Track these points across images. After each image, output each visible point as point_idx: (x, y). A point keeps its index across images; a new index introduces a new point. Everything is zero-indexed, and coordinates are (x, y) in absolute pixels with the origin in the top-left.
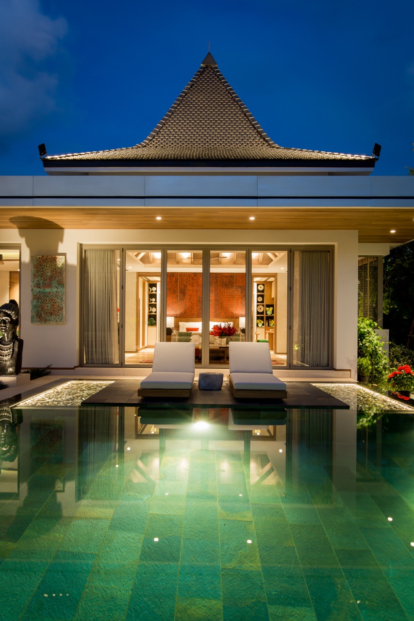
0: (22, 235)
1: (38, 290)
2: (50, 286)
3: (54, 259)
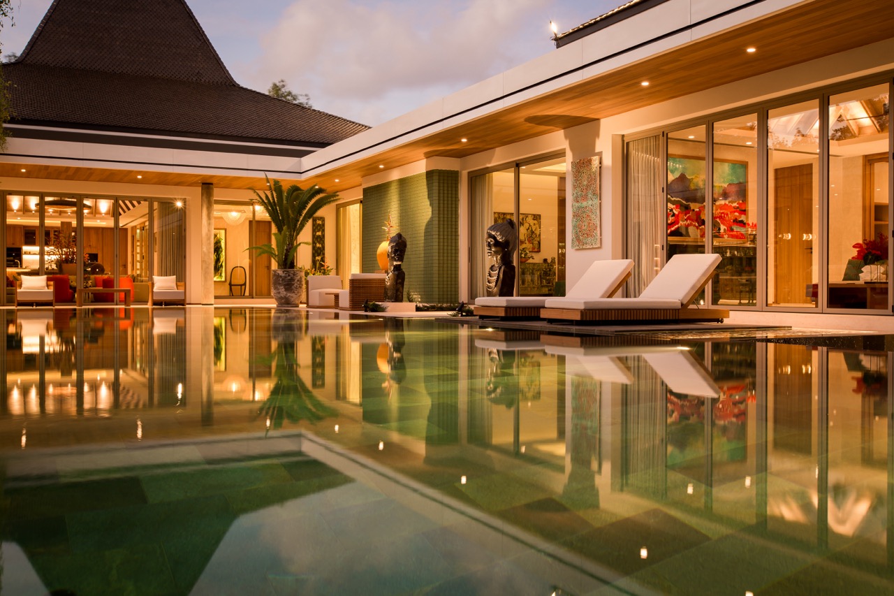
0: (566, 137)
1: (577, 204)
2: (586, 198)
3: (590, 161)
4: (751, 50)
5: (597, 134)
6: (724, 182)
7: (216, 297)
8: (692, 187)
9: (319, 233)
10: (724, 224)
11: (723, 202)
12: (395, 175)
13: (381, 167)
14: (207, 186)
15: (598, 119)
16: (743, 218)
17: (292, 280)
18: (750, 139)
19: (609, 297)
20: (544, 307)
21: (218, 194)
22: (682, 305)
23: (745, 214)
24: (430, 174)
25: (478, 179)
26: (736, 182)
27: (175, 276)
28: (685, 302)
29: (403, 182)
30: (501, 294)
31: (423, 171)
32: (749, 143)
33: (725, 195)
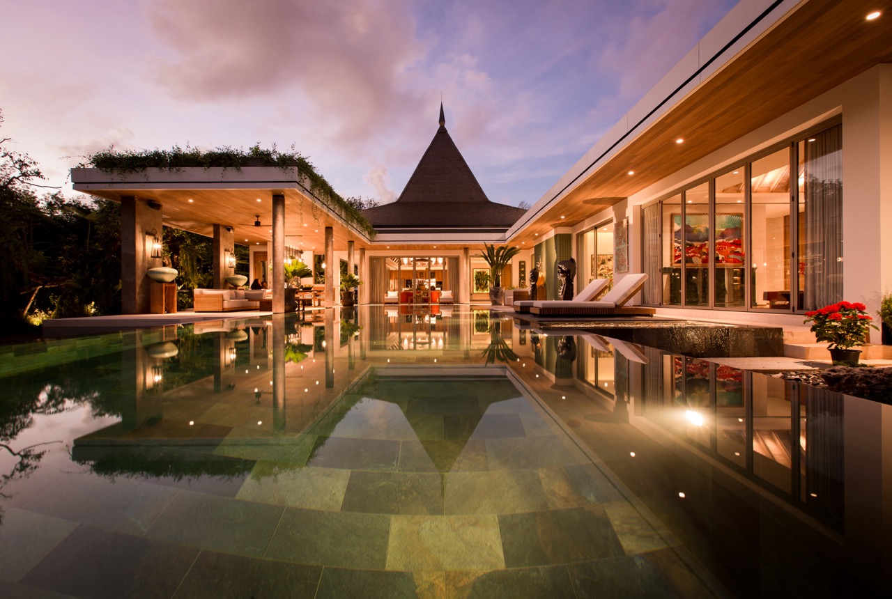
3: (622, 222)
4: (680, 141)
5: (626, 206)
6: (722, 228)
7: (471, 301)
8: (695, 233)
9: (522, 269)
10: (722, 254)
11: (721, 240)
12: (544, 238)
13: (537, 234)
14: (466, 249)
15: (626, 198)
16: (739, 249)
17: (498, 292)
18: (739, 199)
19: (591, 300)
20: (532, 306)
21: (471, 253)
22: (616, 306)
23: (740, 247)
24: (556, 236)
25: (581, 236)
26: (732, 227)
27: (451, 291)
28: (618, 304)
29: (547, 241)
30: (565, 299)
31: (553, 235)
32: (739, 201)
33: (723, 235)
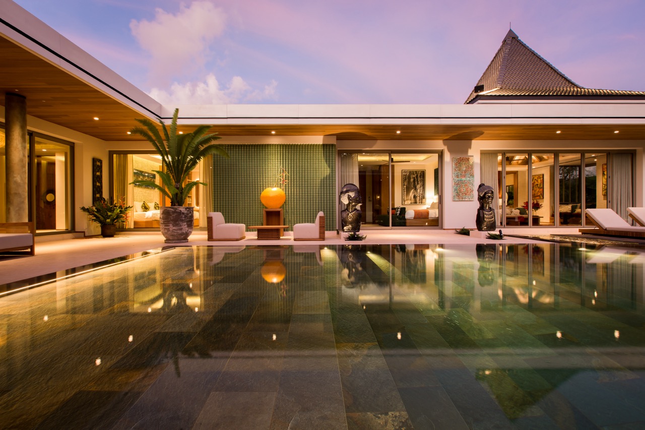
0: (445, 144)
1: (457, 179)
2: (465, 176)
3: (468, 159)
5: (470, 147)
9: (99, 173)
13: (273, 132)
